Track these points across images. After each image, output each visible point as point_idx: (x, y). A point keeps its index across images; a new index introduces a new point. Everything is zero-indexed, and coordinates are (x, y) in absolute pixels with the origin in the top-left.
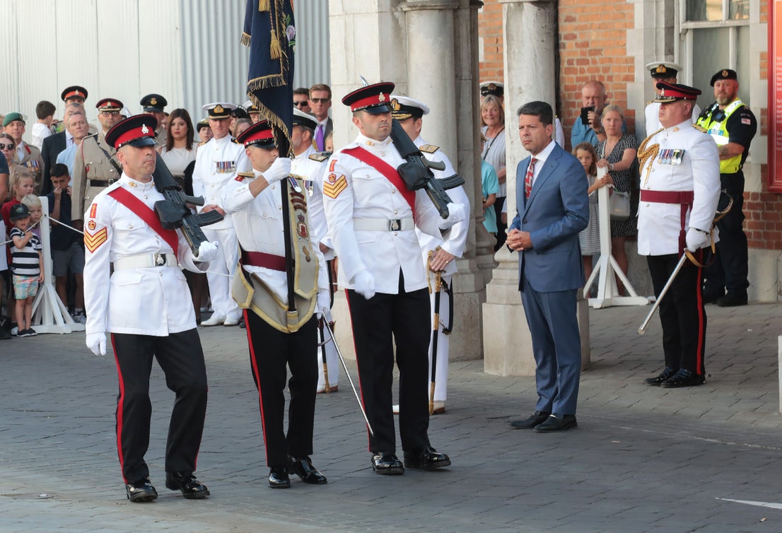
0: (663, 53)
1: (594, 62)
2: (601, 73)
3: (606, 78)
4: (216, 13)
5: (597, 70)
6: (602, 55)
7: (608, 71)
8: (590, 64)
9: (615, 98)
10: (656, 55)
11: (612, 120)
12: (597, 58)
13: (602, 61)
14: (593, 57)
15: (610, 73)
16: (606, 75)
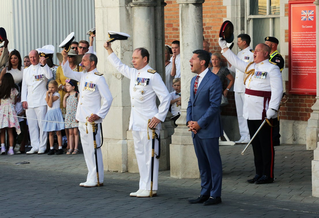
0: (240, 29)
1: (208, 33)
2: (211, 38)
3: (213, 40)
4: (30, 6)
5: (209, 36)
6: (211, 29)
7: (215, 37)
8: (206, 33)
9: (218, 50)
10: (237, 30)
11: (214, 60)
12: (209, 31)
13: (212, 32)
14: (207, 30)
15: (215, 38)
16: (213, 39)
